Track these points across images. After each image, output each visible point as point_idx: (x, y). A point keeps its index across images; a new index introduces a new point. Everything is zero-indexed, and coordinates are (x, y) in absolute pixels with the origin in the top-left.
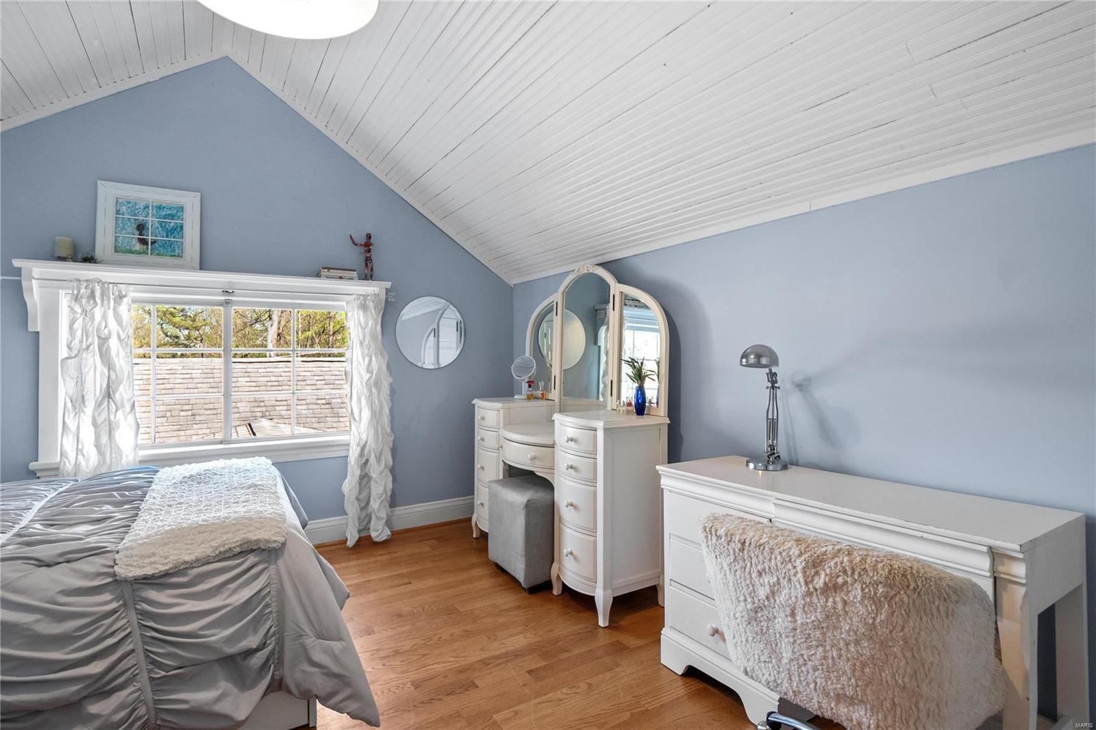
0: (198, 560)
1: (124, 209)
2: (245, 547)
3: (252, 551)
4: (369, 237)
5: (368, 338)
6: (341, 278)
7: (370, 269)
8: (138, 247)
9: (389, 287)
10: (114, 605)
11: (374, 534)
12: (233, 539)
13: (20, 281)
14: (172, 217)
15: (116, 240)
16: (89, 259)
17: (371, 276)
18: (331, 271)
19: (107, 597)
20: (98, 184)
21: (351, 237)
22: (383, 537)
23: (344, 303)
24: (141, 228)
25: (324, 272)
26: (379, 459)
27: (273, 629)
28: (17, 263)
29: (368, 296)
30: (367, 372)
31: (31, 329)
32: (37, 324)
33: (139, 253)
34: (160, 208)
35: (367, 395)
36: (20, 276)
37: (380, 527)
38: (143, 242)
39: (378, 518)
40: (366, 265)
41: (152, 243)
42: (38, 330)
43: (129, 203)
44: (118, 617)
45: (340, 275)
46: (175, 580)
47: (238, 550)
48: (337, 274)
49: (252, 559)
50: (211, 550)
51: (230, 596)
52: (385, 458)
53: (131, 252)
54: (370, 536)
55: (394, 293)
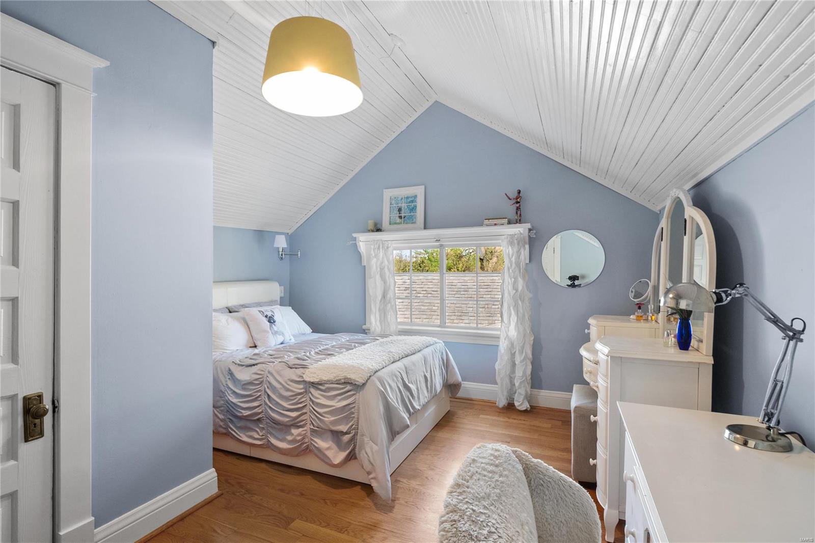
0: (329, 381)
1: (393, 202)
2: (346, 381)
3: (349, 383)
4: (519, 192)
5: (514, 265)
6: (495, 225)
7: (519, 215)
8: (398, 220)
9: (530, 227)
10: (302, 391)
11: (516, 404)
12: (342, 375)
13: (356, 243)
14: (412, 201)
15: (390, 219)
16: (379, 230)
17: (520, 220)
18: (490, 221)
19: (302, 386)
20: (384, 192)
21: (506, 195)
22: (523, 408)
23: (500, 241)
24: (400, 210)
25: (486, 222)
26: (521, 352)
27: (354, 426)
28: (354, 235)
29: (515, 235)
30: (513, 289)
31: (363, 265)
32: (364, 263)
33: (399, 224)
34: (407, 198)
35: (514, 304)
36: (355, 241)
37: (521, 400)
38: (400, 217)
39: (520, 394)
40: (517, 213)
41: (404, 217)
42: (365, 265)
43: (395, 198)
44: (303, 396)
45: (495, 222)
46: (320, 387)
47: (343, 381)
48: (492, 223)
49: (349, 387)
50: (333, 377)
51: (338, 402)
52: (526, 353)
53: (396, 223)
54: (514, 404)
55: (535, 231)
